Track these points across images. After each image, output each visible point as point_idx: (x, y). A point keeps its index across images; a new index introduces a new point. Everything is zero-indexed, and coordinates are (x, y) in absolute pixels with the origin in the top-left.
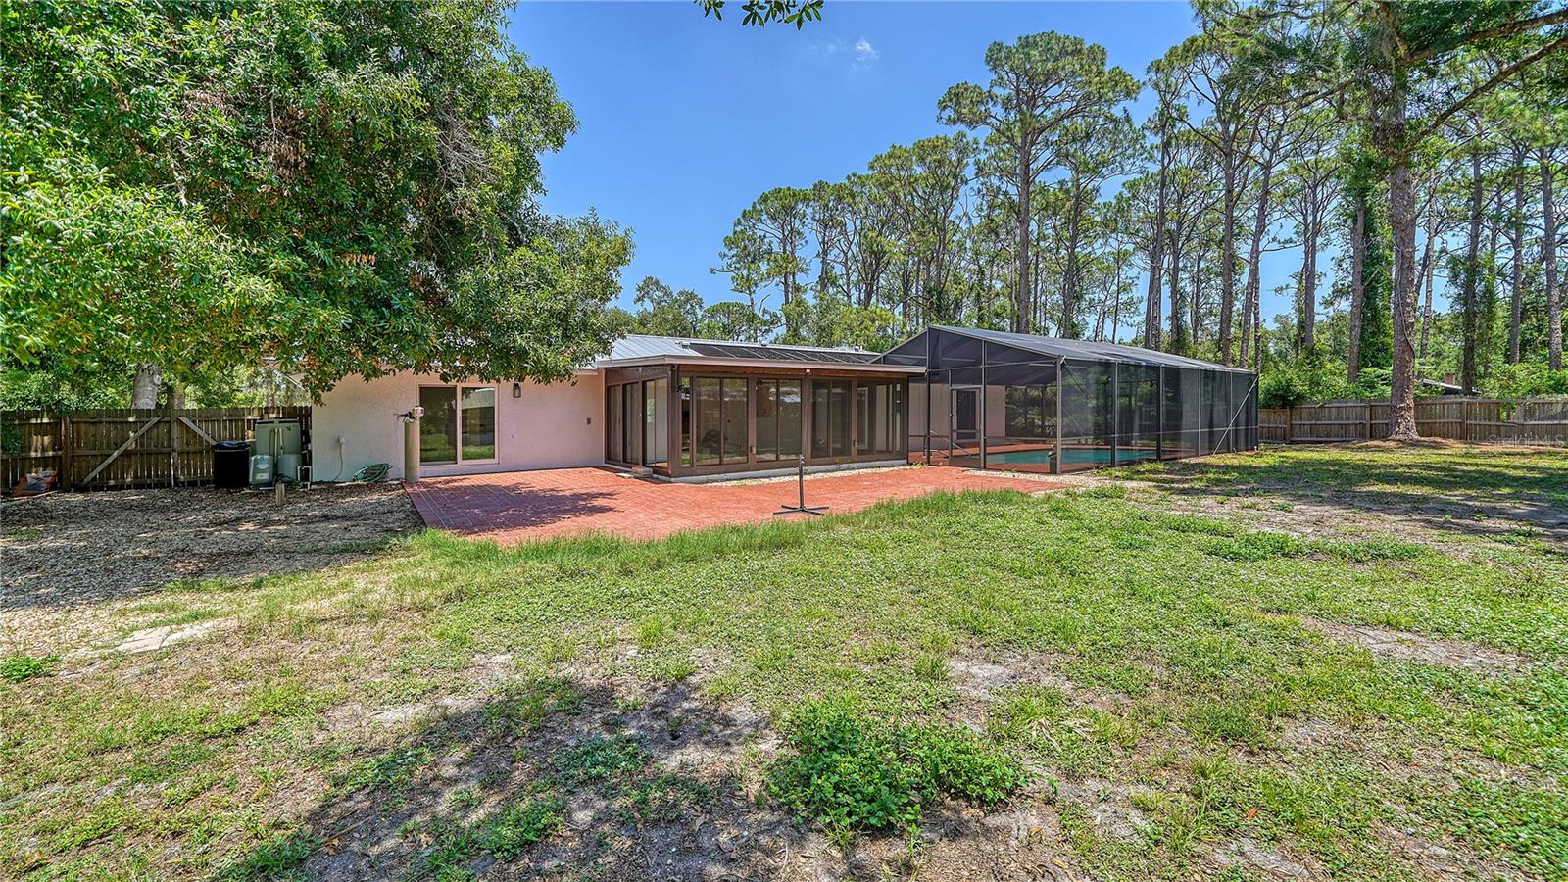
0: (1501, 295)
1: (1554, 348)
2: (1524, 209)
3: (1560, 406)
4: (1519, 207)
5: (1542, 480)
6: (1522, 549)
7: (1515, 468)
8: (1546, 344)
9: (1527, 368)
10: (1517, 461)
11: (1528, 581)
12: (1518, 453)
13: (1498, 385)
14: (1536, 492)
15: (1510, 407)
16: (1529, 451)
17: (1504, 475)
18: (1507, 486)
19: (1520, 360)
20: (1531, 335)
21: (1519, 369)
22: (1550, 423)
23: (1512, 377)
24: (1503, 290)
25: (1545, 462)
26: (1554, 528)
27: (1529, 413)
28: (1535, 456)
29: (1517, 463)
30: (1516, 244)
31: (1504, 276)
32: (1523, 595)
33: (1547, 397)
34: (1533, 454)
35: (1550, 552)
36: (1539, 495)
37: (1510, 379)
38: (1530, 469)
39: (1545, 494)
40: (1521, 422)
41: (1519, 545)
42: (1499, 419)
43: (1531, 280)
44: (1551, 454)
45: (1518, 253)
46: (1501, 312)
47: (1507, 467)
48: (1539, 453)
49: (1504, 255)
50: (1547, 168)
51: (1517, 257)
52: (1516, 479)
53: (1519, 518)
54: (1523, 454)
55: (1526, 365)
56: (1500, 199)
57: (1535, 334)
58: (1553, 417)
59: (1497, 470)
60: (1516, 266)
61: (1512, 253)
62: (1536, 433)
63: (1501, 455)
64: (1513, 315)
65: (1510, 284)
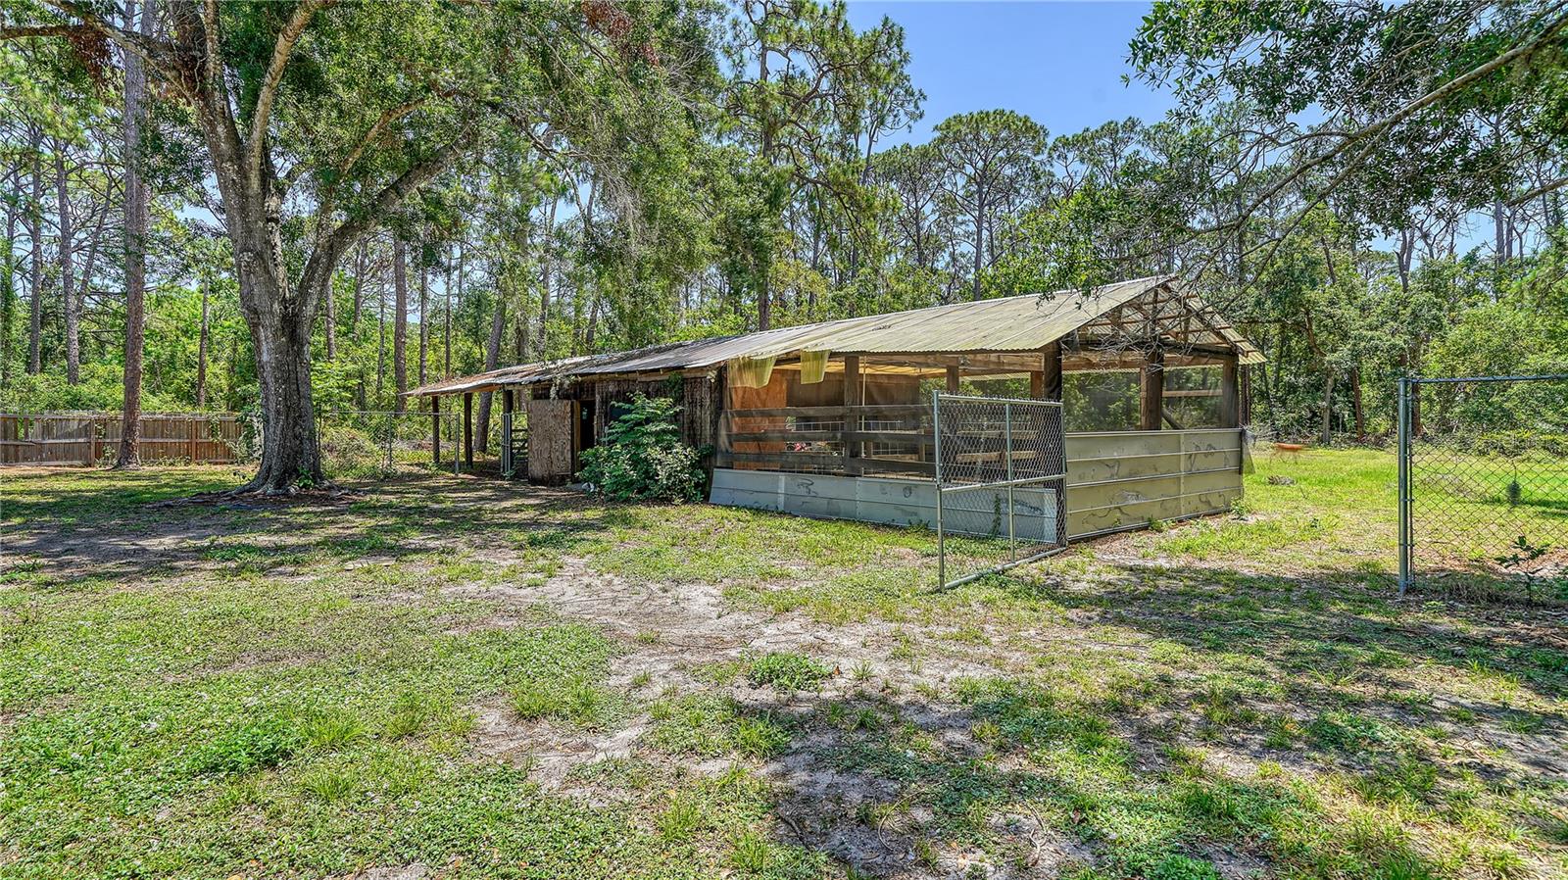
0: (20, 293)
1: (72, 360)
2: (42, 201)
3: (76, 422)
4: (36, 196)
5: (55, 504)
6: (23, 586)
7: (30, 493)
8: (65, 355)
9: (47, 380)
10: (34, 485)
11: (25, 622)
12: (36, 476)
13: (17, 398)
14: (47, 518)
15: (27, 423)
16: (47, 473)
17: (18, 502)
18: (19, 515)
19: (42, 370)
20: (51, 343)
21: (39, 380)
22: (67, 441)
23: (32, 389)
24: (21, 287)
25: (61, 485)
26: (59, 556)
27: (47, 430)
28: (53, 478)
29: (33, 488)
30: (35, 235)
31: (24, 272)
32: (16, 641)
33: (64, 414)
34: (50, 476)
35: (50, 584)
36: (49, 522)
37: (29, 391)
38: (44, 493)
39: (55, 521)
40: (40, 439)
41: (22, 582)
42: (16, 438)
43: (49, 282)
44: (67, 474)
45: (37, 247)
46: (21, 312)
47: (22, 493)
48: (57, 474)
49: (23, 246)
50: (62, 162)
51: (36, 252)
52: (28, 506)
53: (26, 551)
54: (41, 477)
55: (46, 376)
56: (17, 179)
57: (56, 343)
58: (70, 435)
59: (9, 497)
60: (35, 262)
61: (30, 247)
62: (54, 454)
63: (18, 478)
64: (33, 318)
65: (30, 282)
